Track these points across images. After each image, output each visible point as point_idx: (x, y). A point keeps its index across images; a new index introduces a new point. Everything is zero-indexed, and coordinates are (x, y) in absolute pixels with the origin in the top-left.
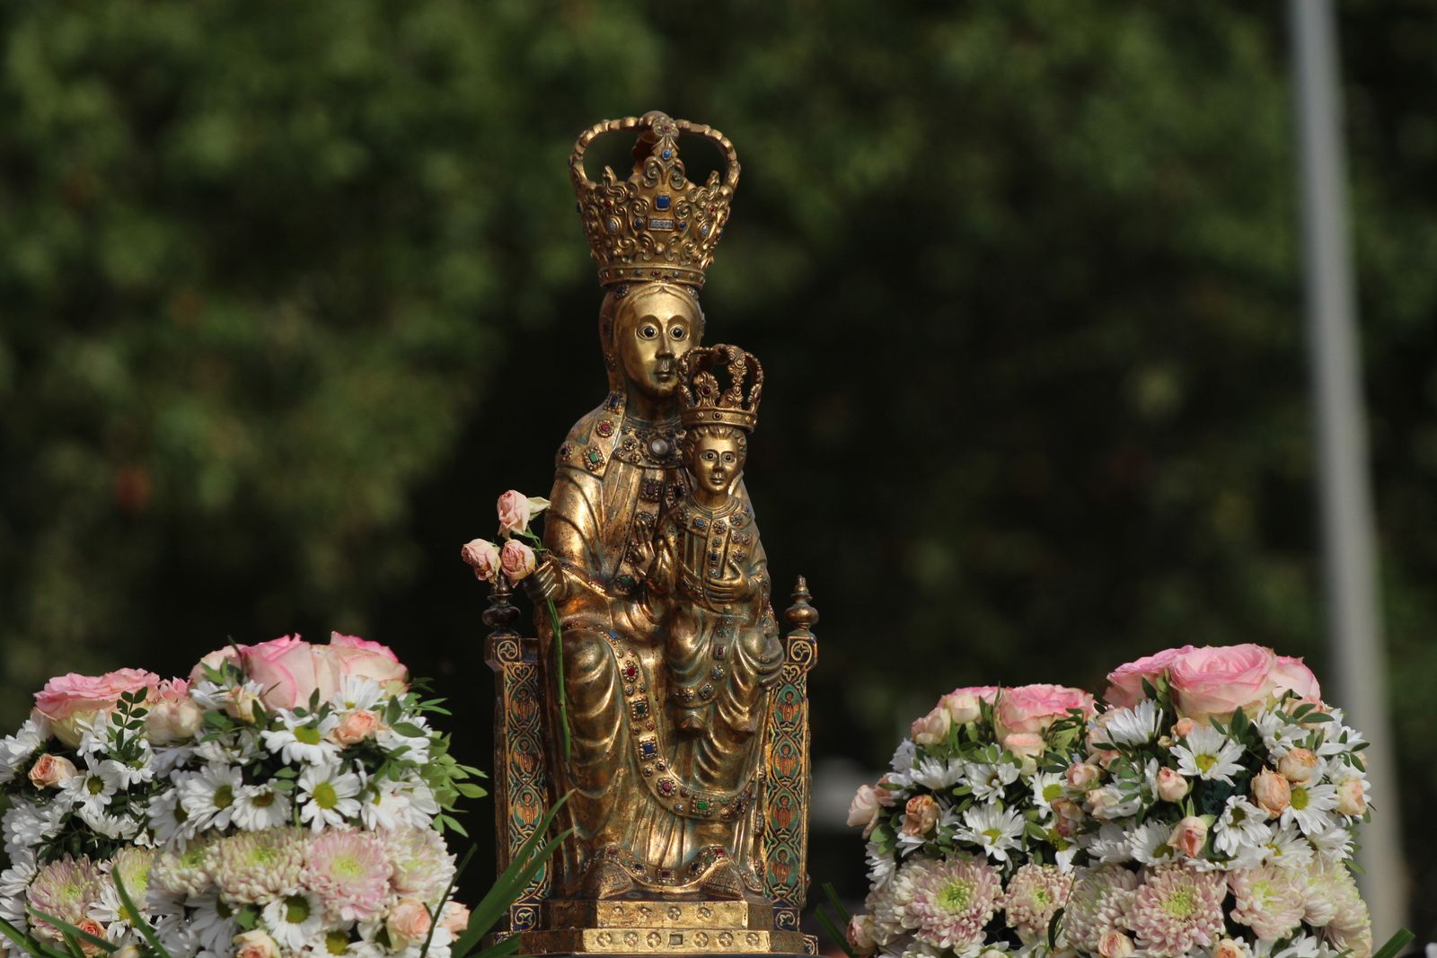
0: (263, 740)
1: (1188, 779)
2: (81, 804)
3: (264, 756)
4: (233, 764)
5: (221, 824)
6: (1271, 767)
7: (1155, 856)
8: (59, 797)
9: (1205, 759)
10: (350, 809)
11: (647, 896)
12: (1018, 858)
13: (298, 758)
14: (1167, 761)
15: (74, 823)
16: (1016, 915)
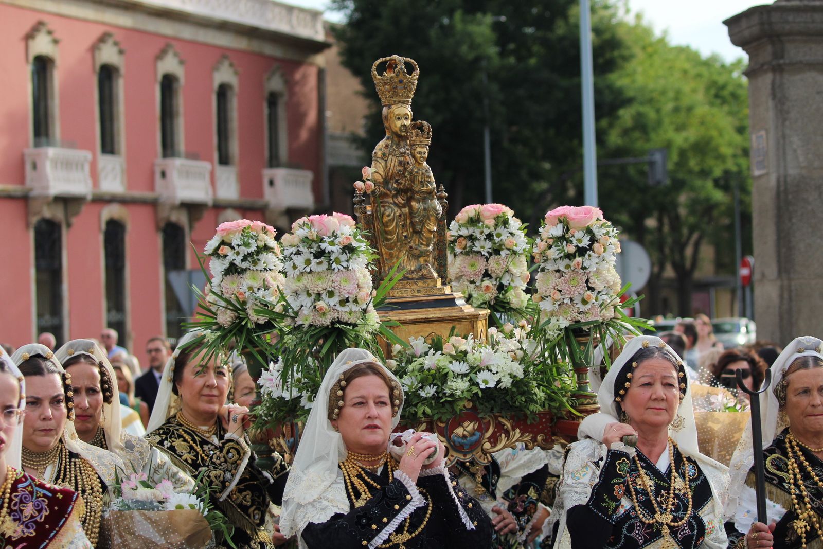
0: (320, 246)
1: (575, 246)
2: (235, 260)
3: (320, 250)
4: (311, 253)
5: (308, 269)
6: (597, 241)
7: (566, 268)
8: (227, 258)
9: (579, 241)
10: (345, 264)
11: (409, 279)
12: (490, 254)
13: (330, 251)
14: (569, 242)
15: (232, 264)
16: (491, 270)
